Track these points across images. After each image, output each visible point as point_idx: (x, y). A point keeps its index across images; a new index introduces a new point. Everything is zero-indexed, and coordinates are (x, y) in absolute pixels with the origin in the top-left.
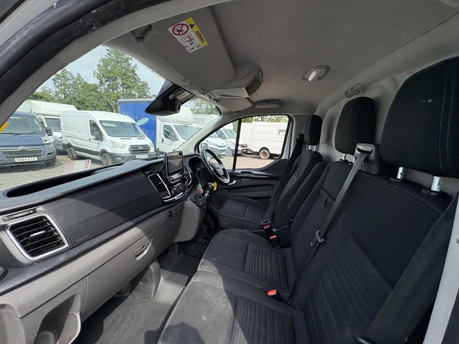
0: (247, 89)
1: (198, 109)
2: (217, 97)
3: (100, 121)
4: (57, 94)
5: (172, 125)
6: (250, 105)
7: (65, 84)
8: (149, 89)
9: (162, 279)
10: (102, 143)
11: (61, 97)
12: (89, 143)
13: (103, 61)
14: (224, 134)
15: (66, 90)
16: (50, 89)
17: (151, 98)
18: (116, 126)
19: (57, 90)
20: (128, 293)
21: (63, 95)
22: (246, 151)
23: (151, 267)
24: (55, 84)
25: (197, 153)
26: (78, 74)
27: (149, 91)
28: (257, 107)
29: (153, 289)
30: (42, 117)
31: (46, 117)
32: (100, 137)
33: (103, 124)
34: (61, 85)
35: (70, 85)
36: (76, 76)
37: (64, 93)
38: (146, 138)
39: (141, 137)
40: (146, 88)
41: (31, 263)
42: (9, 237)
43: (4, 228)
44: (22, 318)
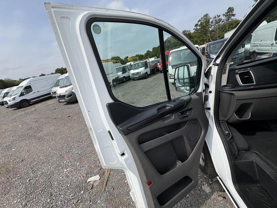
41: (242, 86)
42: (238, 77)
43: (237, 73)
44: (237, 100)
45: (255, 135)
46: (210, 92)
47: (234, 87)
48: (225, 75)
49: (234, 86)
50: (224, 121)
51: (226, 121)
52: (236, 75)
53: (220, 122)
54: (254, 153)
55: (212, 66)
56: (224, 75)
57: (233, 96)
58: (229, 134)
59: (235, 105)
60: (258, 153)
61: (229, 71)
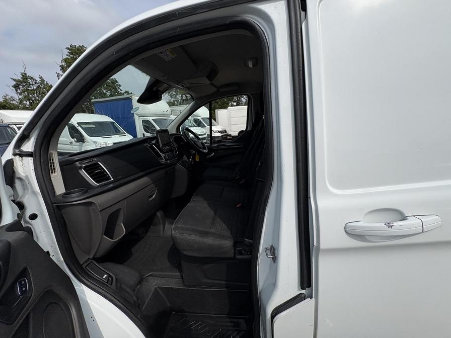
0: (208, 77)
1: (174, 101)
2: (188, 85)
3: (78, 123)
4: (21, 101)
5: (150, 119)
6: (215, 89)
7: (29, 90)
8: (120, 86)
9: (166, 224)
10: (84, 144)
11: (26, 104)
12: (71, 146)
13: (65, 62)
14: (202, 123)
15: (31, 96)
16: (12, 97)
17: (123, 95)
18: (94, 126)
19: (20, 97)
20: (144, 235)
21: (28, 102)
22: (226, 136)
23: (158, 214)
24: (16, 91)
25: (179, 133)
26: (41, 78)
27: (120, 88)
28: (221, 90)
29: (162, 229)
30: (14, 126)
31: (18, 126)
32: (81, 139)
33: (82, 126)
34: (24, 92)
35: (34, 90)
36: (38, 80)
37: (29, 100)
38: (127, 134)
39: (122, 134)
40: (117, 85)
41: (98, 187)
42: (83, 173)
43: (81, 168)
44: (100, 211)
45: (132, 254)
46: (34, 217)
47: (86, 192)
48: (56, 174)
49: (86, 189)
50: (90, 261)
51: (92, 259)
52: (80, 172)
53: (84, 266)
54: (150, 278)
55: (13, 157)
56: (53, 174)
57: (91, 208)
58: (110, 276)
59: (101, 220)
60: (151, 273)
61: (60, 166)
